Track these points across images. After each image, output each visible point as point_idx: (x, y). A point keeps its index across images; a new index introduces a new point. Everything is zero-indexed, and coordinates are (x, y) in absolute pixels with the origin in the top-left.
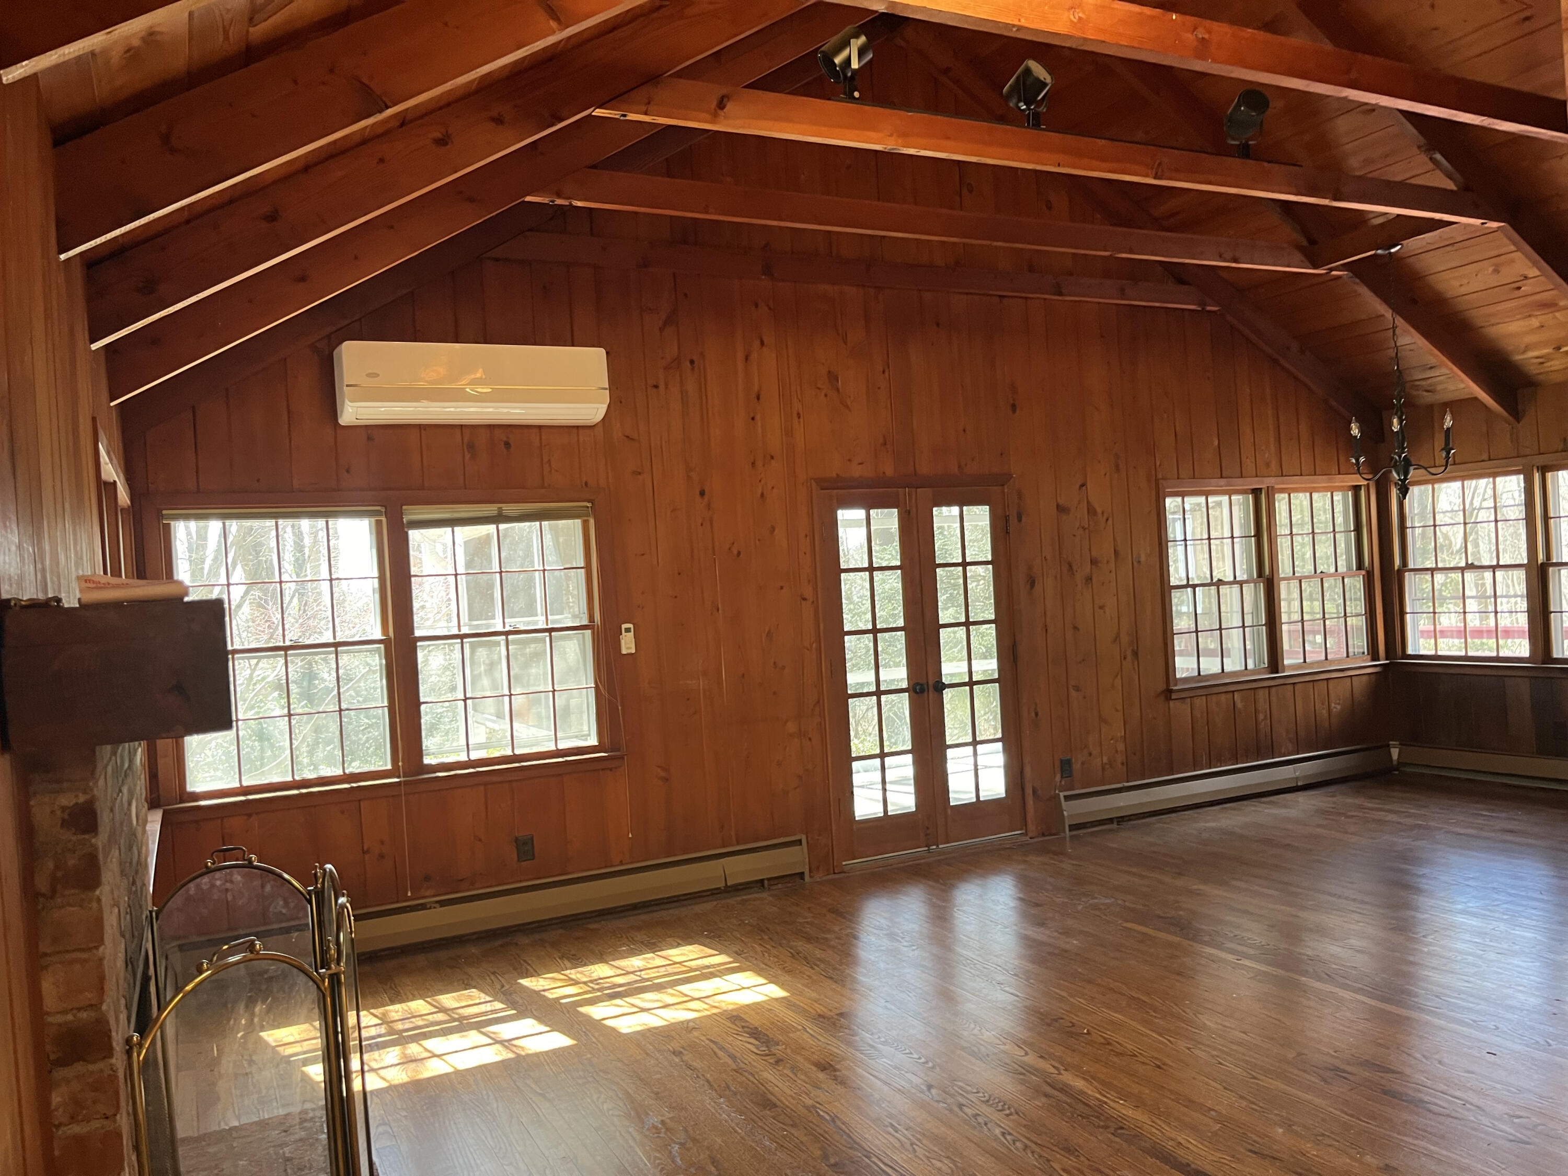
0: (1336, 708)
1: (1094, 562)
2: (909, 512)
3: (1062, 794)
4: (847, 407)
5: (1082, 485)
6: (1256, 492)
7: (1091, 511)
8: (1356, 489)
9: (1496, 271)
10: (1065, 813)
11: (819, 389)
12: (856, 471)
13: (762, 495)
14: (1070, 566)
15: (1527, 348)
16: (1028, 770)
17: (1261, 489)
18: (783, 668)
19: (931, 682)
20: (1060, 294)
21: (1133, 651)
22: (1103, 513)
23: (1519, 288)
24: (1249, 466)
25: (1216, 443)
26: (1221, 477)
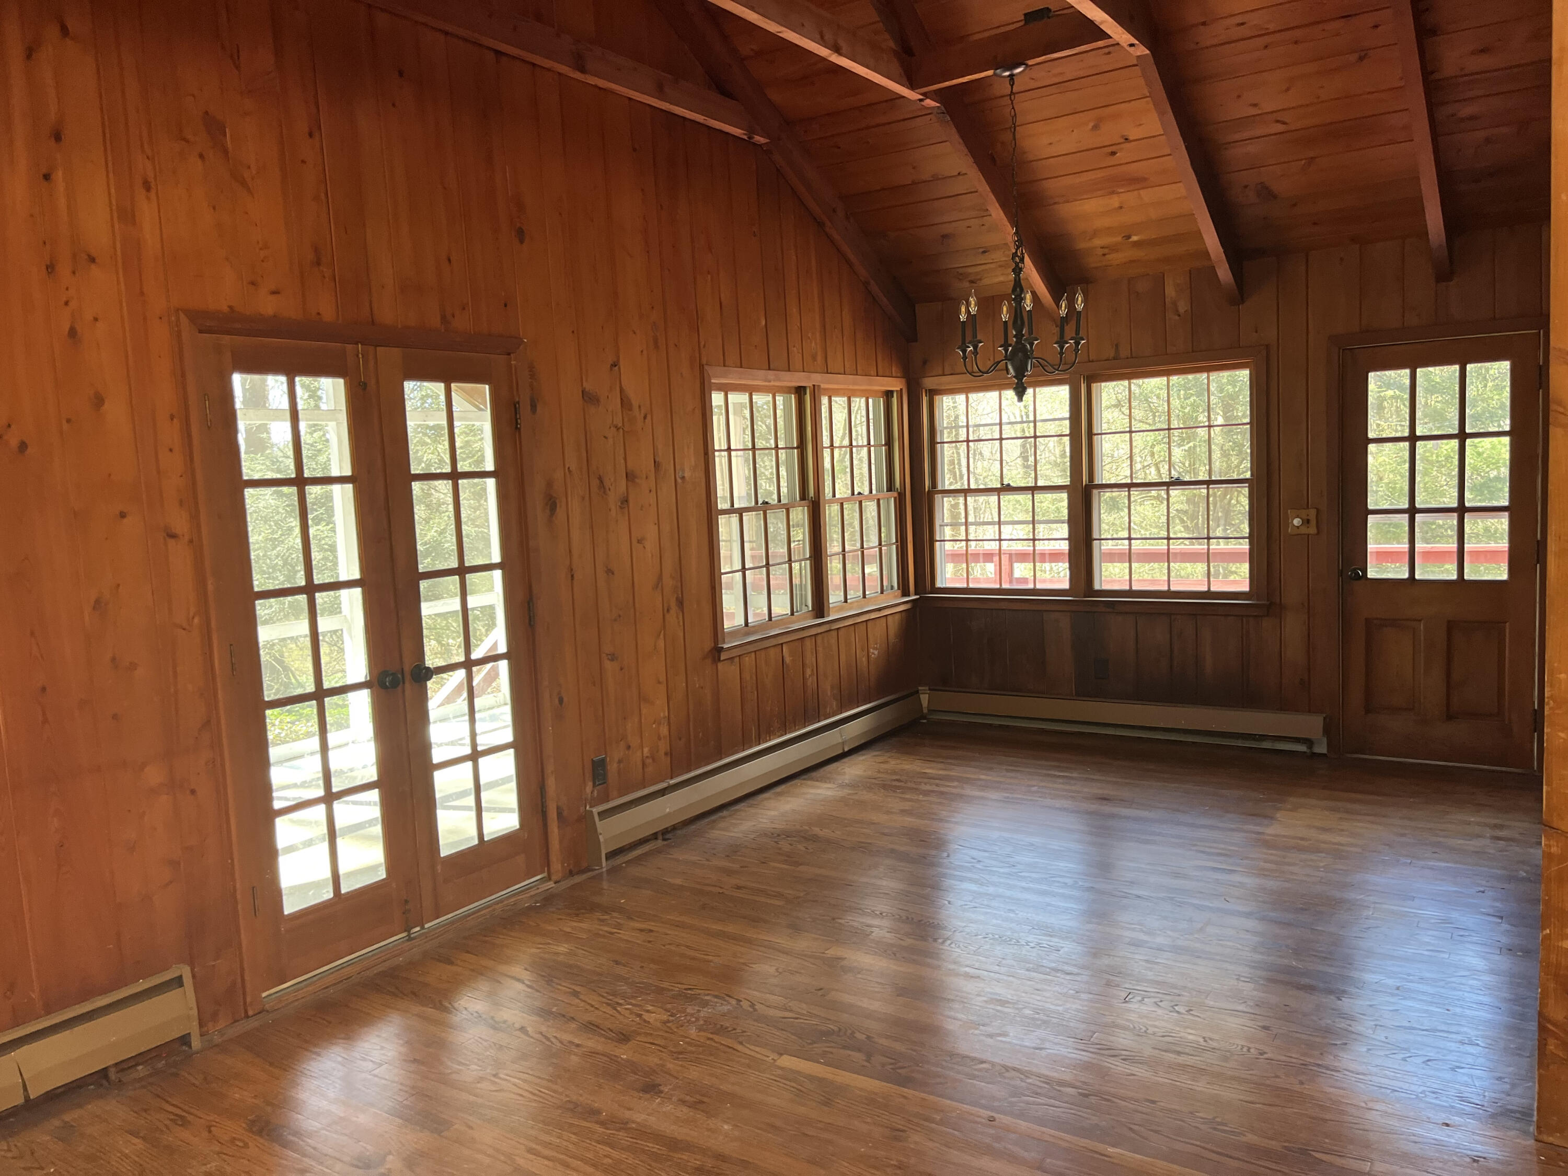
0: (874, 653)
1: (630, 477)
2: (365, 384)
3: (595, 810)
4: (243, 183)
5: (614, 365)
6: (800, 391)
7: (625, 403)
8: (888, 395)
9: (1096, 127)
10: (601, 838)
11: (187, 141)
12: (267, 305)
13: (72, 333)
14: (600, 479)
15: (1095, 233)
16: (551, 784)
17: (805, 388)
18: (133, 666)
19: (407, 669)
20: (583, 70)
21: (677, 599)
22: (640, 407)
23: (1113, 153)
24: (796, 359)
25: (763, 323)
26: (769, 369)
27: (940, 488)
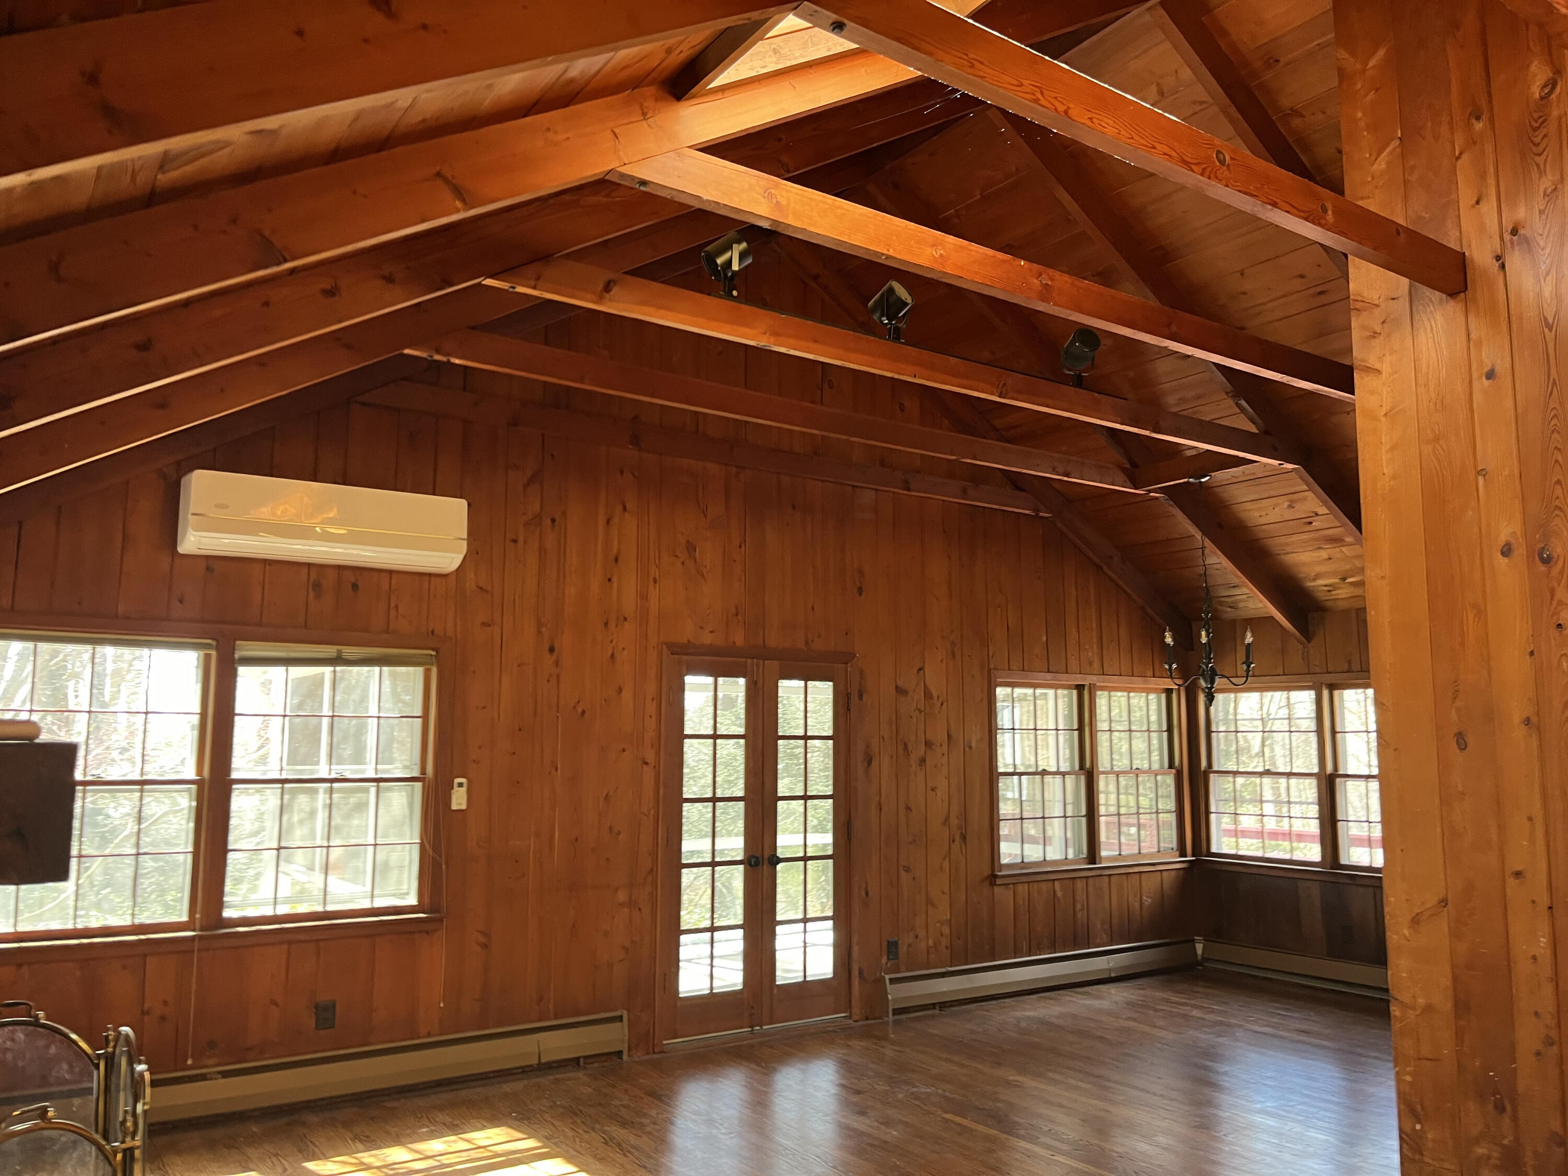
0: (1147, 901)
1: (928, 744)
2: (756, 682)
3: (887, 977)
4: (703, 576)
5: (920, 669)
6: (1080, 688)
7: (928, 695)
8: (1169, 692)
9: (1290, 507)
10: (890, 997)
11: (676, 556)
12: (707, 639)
13: (613, 655)
14: (905, 745)
15: (1317, 577)
16: (855, 949)
17: (1084, 685)
18: (619, 833)
19: (766, 856)
20: (908, 490)
21: (961, 834)
22: (938, 697)
23: (1311, 523)
24: (1073, 664)
25: (1044, 639)
26: (1048, 672)
27: (1215, 768)
